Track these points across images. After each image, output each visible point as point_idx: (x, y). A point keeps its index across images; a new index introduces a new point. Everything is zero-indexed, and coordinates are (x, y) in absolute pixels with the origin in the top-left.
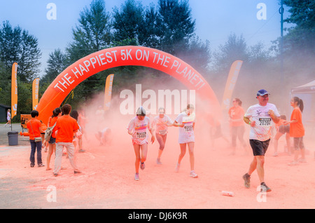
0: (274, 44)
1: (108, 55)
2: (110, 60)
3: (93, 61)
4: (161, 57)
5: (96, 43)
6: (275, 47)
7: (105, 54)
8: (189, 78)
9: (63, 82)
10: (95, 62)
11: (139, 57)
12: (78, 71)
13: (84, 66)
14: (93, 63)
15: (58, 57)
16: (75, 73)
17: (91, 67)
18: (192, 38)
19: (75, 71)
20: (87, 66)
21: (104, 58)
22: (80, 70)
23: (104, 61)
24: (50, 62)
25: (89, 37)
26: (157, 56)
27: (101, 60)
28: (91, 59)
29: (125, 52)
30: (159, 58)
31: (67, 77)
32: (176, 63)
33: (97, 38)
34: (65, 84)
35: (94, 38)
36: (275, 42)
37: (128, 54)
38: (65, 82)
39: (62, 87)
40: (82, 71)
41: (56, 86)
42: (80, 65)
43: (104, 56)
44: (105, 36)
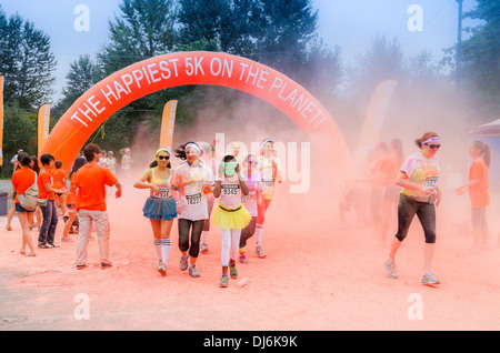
0: (448, 55)
1: (164, 65)
2: (166, 74)
3: (138, 74)
4: (254, 71)
5: (148, 47)
6: (450, 59)
7: (157, 63)
8: (300, 109)
9: (85, 109)
10: (141, 78)
11: (216, 69)
12: (111, 92)
13: (122, 83)
14: (137, 80)
15: (85, 69)
16: (107, 96)
17: (133, 86)
18: (312, 41)
19: (107, 91)
20: (127, 84)
21: (156, 72)
22: (115, 91)
23: (156, 76)
24: (72, 77)
25: (137, 35)
26: (247, 69)
27: (152, 73)
28: (134, 72)
29: (192, 61)
30: (250, 74)
31: (94, 101)
32: (278, 83)
33: (151, 38)
34: (90, 114)
35: (145, 37)
36: (449, 50)
37: (198, 65)
38: (89, 110)
39: (84, 119)
40: (118, 92)
41: (75, 116)
42: (115, 82)
43: (157, 68)
44: (165, 34)
